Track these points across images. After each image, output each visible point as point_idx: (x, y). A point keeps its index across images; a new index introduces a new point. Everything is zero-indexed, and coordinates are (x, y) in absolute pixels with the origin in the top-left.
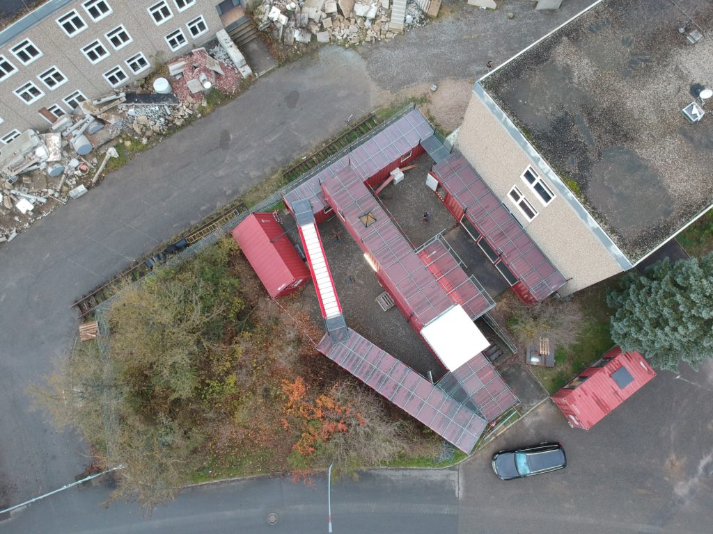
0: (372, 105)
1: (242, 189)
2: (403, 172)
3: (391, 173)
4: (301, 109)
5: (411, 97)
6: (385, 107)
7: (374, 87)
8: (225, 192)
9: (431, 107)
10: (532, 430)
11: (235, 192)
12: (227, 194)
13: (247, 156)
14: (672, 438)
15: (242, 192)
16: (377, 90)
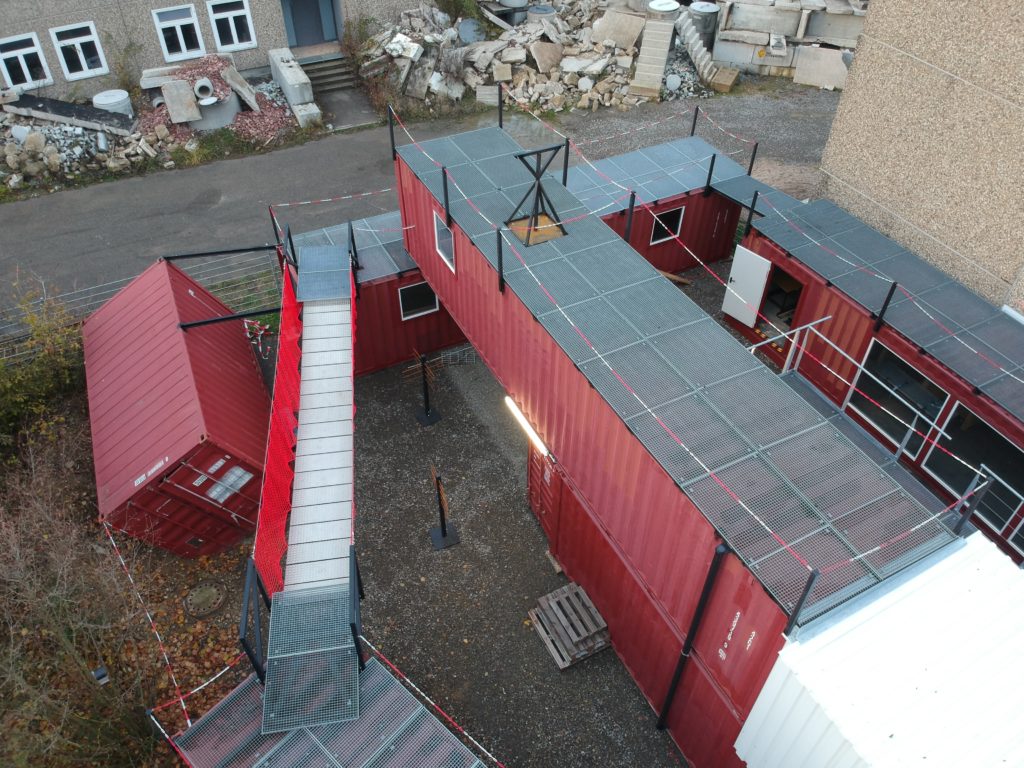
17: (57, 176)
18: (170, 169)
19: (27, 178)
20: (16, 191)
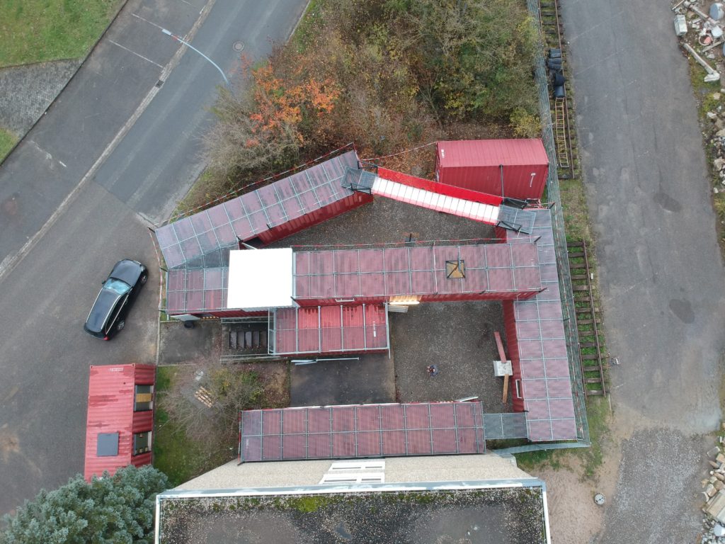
0: (620, 404)
1: (591, 189)
2: (502, 378)
3: (510, 362)
4: (662, 313)
5: (603, 460)
6: (608, 419)
7: (646, 423)
8: (598, 168)
9: (575, 476)
10: (141, 324)
11: (592, 179)
12: (595, 169)
13: (632, 215)
14: (31, 463)
15: (587, 185)
16: (639, 424)
17: (713, 135)
18: (712, 191)
19: (713, 121)
20: (705, 116)
